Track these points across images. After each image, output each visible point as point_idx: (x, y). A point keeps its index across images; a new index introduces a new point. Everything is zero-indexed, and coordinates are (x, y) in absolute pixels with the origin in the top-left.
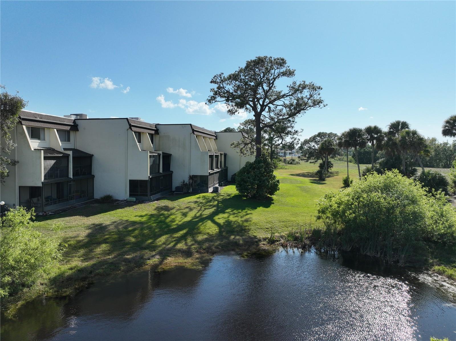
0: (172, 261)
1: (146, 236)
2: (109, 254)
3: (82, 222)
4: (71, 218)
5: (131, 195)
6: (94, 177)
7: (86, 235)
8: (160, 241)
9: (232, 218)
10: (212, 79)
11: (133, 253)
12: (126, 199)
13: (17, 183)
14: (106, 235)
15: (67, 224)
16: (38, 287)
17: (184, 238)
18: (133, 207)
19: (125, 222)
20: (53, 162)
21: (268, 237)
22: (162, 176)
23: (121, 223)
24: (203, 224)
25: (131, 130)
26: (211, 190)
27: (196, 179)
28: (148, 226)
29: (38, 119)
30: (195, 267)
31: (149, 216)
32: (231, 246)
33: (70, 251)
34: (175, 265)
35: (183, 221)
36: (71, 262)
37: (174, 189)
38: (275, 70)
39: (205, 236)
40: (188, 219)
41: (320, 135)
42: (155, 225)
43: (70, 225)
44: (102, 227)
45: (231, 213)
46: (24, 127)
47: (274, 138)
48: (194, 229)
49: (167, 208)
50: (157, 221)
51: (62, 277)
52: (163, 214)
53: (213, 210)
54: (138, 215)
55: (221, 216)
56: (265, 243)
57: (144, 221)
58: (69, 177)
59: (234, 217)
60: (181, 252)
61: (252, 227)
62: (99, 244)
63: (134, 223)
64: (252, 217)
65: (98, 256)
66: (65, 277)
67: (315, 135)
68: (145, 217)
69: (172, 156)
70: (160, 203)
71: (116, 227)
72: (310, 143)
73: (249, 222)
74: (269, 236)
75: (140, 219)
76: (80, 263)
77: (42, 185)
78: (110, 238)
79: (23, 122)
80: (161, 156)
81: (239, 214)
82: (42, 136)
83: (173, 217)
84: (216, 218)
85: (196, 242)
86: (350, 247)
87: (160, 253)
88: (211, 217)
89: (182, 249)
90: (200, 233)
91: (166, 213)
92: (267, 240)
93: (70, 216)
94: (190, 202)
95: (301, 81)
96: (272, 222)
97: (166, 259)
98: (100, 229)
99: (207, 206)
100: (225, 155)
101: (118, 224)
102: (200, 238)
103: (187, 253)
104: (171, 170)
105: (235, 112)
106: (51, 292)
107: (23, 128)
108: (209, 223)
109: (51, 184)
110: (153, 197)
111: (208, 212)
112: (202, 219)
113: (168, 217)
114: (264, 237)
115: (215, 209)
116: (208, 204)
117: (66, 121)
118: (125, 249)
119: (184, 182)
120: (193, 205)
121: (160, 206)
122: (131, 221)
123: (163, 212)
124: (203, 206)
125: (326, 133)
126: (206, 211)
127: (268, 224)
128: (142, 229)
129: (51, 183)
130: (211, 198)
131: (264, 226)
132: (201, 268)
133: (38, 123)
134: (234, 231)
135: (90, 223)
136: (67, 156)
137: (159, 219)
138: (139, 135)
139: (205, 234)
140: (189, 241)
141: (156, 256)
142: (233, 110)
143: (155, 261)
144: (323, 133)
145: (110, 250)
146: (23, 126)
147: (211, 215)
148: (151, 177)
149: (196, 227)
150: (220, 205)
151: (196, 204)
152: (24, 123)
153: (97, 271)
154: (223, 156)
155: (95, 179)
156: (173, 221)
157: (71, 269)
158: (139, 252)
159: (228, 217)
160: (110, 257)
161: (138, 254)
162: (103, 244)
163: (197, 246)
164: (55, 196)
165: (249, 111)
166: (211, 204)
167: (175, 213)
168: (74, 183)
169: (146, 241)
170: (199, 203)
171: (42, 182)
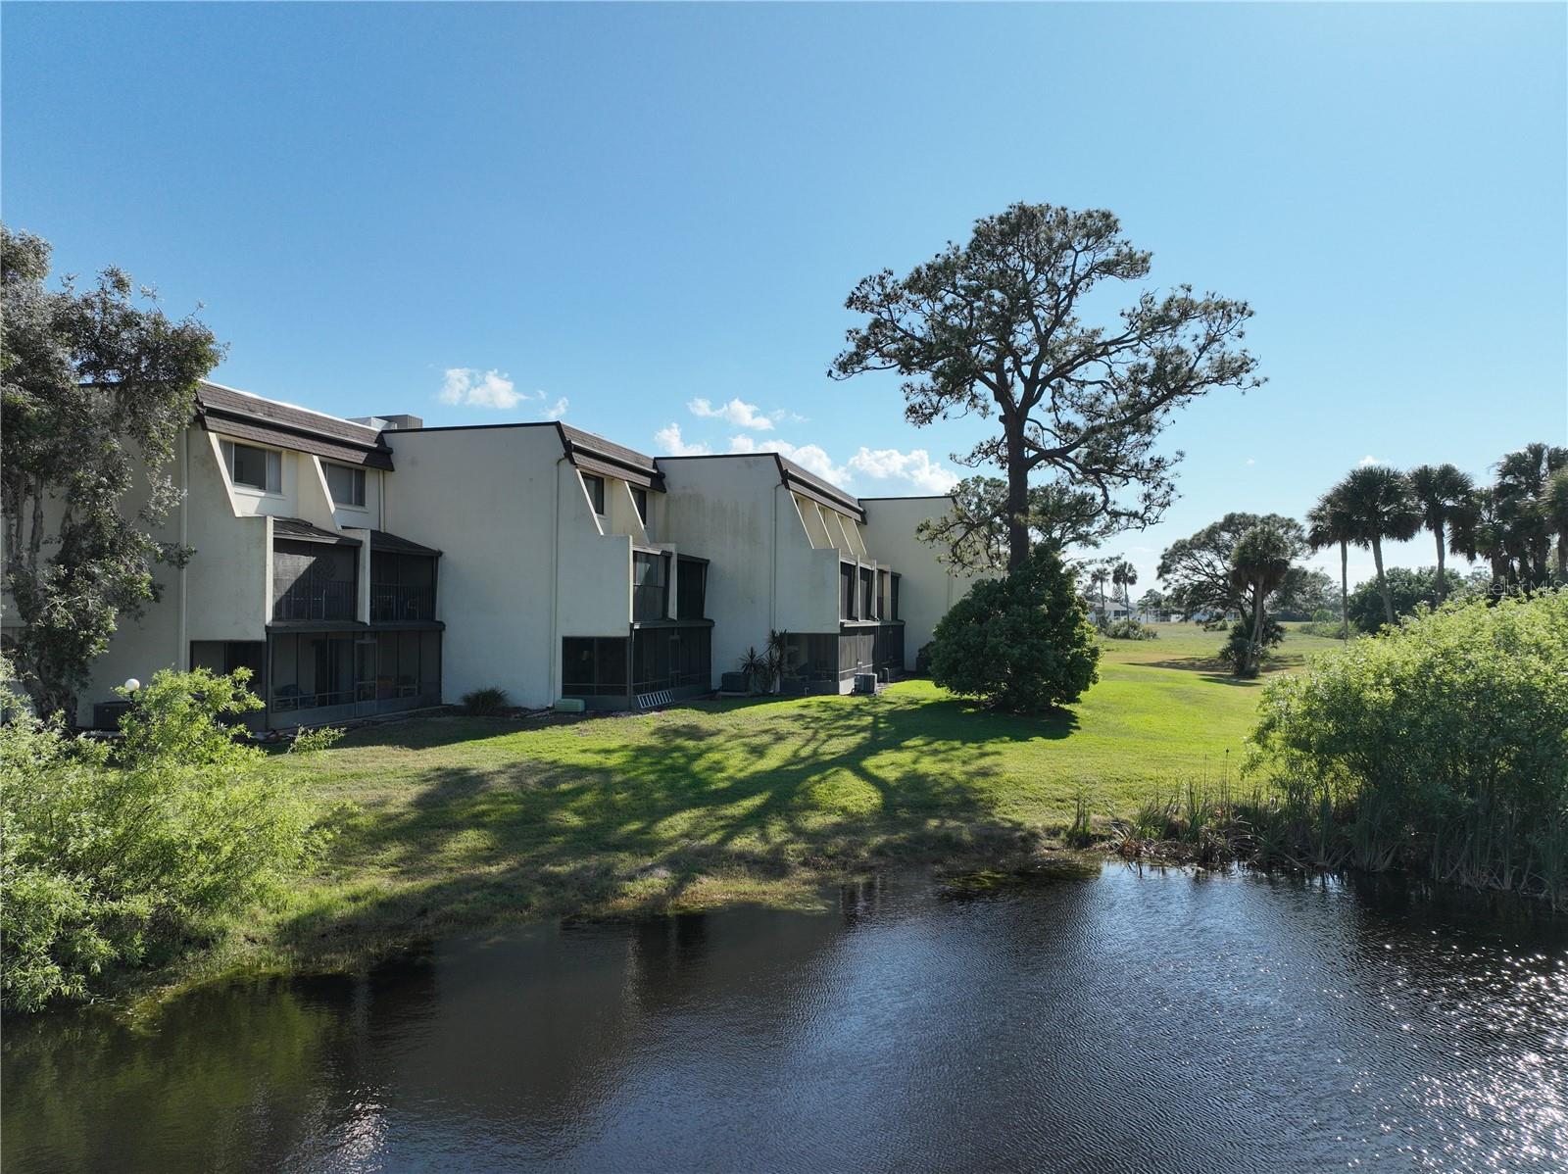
0: (711, 890)
1: (619, 810)
2: (488, 861)
3: (397, 762)
4: (362, 750)
5: (567, 691)
6: (444, 629)
7: (409, 799)
8: (672, 827)
9: (928, 766)
10: (853, 294)
11: (575, 859)
12: (550, 705)
13: (184, 628)
14: (481, 803)
15: (348, 765)
16: (238, 947)
17: (756, 819)
18: (576, 726)
19: (548, 766)
20: (304, 562)
21: (1067, 826)
22: (676, 632)
23: (534, 767)
24: (824, 779)
25: (572, 461)
26: (846, 686)
27: (796, 648)
28: (629, 780)
29: (259, 416)
30: (798, 906)
31: (631, 751)
32: (929, 849)
33: (352, 847)
34: (726, 900)
35: (752, 769)
36: (356, 878)
37: (716, 682)
38: (1077, 253)
39: (834, 819)
40: (770, 762)
41: (1232, 523)
42: (652, 777)
43: (354, 770)
44: (465, 778)
45: (925, 748)
46: (213, 437)
47: (1064, 540)
48: (791, 794)
49: (694, 733)
50: (659, 767)
51: (322, 919)
52: (678, 749)
53: (858, 739)
54: (593, 747)
55: (886, 757)
56: (1055, 843)
57: (616, 765)
58: (359, 619)
59: (935, 762)
60: (747, 862)
61: (1002, 795)
62: (457, 827)
63: (578, 771)
64: (1000, 762)
65: (450, 865)
66: (332, 922)
67: (1215, 523)
68: (616, 755)
69: (710, 565)
70: (670, 718)
71: (517, 780)
72: (1195, 551)
73: (993, 779)
74: (1069, 821)
75: (599, 758)
76: (387, 882)
77: (267, 634)
78: (493, 811)
79: (210, 421)
80: (674, 561)
81: (954, 753)
82: (270, 479)
83: (716, 756)
84: (870, 763)
85: (799, 833)
86: (1388, 853)
87: (672, 862)
88: (852, 761)
89: (752, 853)
90: (814, 807)
91: (690, 744)
92: (1063, 836)
93: (358, 746)
94: (775, 717)
95: (1176, 287)
96: (1077, 782)
97: (693, 880)
98: (461, 782)
99: (835, 728)
100: (896, 579)
101: (523, 771)
102: (815, 821)
103: (772, 866)
104: (706, 616)
105: (931, 414)
106: (282, 964)
107: (209, 441)
108: (848, 778)
109: (298, 634)
110: (644, 697)
111: (840, 745)
112: (819, 766)
113: (700, 755)
114: (1050, 823)
115: (864, 738)
116: (841, 723)
117: (354, 433)
118: (545, 849)
119: (752, 656)
120: (784, 726)
121: (670, 726)
122: (568, 766)
123: (679, 741)
124: (822, 728)
125: (1255, 517)
126: (834, 742)
127: (1061, 786)
128: (608, 788)
129: (295, 631)
130: (848, 709)
131: (1047, 791)
132: (823, 908)
133: (261, 430)
134: (938, 806)
135: (426, 766)
136: (354, 547)
137: (668, 761)
138: (597, 483)
139: (830, 811)
140: (777, 831)
141: (657, 870)
142: (924, 407)
143: (652, 886)
144: (1243, 516)
145: (492, 850)
146: (210, 434)
147: (850, 754)
148: (637, 627)
149: (800, 788)
150: (882, 725)
151: (797, 724)
152: (214, 424)
153: (447, 909)
154: (888, 580)
155: (447, 635)
156: (717, 767)
157: (355, 898)
158: (597, 857)
159: (915, 762)
160: (493, 869)
161: (593, 861)
162: (469, 828)
163: (804, 845)
164: (308, 685)
165: (982, 411)
166: (852, 722)
167: (721, 745)
168: (376, 641)
169: (621, 824)
170: (809, 720)
171: (266, 627)
